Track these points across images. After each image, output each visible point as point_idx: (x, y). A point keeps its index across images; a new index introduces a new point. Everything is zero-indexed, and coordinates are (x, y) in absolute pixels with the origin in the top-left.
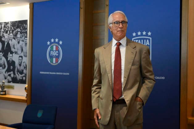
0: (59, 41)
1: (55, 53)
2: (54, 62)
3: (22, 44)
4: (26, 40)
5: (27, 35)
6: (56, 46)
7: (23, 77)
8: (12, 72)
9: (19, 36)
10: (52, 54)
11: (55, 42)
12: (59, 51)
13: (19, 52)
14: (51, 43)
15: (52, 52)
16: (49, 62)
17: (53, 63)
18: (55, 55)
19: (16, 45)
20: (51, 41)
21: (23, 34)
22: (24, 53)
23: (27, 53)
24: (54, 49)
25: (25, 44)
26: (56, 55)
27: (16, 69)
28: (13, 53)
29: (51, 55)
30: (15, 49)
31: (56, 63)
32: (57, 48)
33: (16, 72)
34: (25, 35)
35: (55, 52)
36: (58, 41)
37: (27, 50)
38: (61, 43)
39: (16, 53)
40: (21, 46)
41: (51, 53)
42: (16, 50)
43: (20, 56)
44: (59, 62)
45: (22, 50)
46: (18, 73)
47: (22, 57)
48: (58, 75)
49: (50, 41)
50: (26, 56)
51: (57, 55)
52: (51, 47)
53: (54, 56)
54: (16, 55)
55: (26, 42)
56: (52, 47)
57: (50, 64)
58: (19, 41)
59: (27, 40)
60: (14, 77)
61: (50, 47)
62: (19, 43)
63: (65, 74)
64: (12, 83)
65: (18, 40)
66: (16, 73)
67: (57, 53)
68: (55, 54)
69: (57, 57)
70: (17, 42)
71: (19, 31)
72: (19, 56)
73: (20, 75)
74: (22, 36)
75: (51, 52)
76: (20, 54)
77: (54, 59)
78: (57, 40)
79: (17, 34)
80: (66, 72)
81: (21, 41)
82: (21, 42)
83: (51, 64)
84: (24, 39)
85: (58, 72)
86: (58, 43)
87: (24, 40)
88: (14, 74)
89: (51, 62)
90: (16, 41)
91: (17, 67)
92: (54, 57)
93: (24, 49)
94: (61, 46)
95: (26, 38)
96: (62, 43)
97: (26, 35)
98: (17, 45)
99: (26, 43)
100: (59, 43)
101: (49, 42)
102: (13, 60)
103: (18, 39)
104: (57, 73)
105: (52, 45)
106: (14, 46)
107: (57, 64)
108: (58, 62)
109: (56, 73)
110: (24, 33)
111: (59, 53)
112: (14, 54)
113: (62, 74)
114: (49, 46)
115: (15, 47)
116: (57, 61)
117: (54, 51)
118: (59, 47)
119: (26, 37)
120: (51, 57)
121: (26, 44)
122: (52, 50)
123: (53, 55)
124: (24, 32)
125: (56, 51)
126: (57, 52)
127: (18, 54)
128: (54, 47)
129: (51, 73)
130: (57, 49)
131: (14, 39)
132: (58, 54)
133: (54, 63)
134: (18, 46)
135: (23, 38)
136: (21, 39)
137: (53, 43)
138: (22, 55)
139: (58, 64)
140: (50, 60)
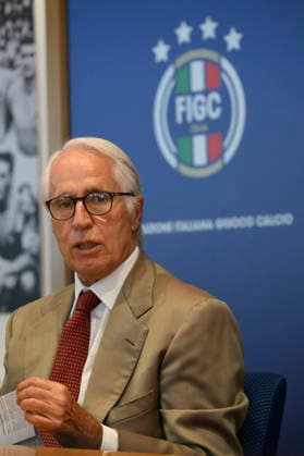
0: (221, 32)
1: (200, 103)
2: (200, 156)
3: (9, 84)
4: (28, 61)
5: (32, 28)
6: (207, 62)
7: (18, 274)
10: (184, 114)
11: (197, 40)
14: (176, 50)
15: (184, 104)
16: (172, 160)
17: (191, 165)
18: (200, 118)
20: (175, 37)
21: (9, 25)
22: (18, 132)
23: (35, 131)
24: (198, 82)
25: (22, 79)
26: (207, 118)
29: (179, 119)
31: (210, 161)
32: (213, 72)
34: (20, 30)
35: (200, 98)
36: (217, 31)
37: (36, 116)
38: (233, 40)
41: (180, 109)
44: (228, 156)
45: (9, 119)
47: (7, 158)
49: (171, 39)
50: (31, 151)
51: (215, 115)
52: (177, 71)
53: (195, 122)
55: (26, 68)
56: (183, 73)
59: (32, 55)
61: (170, 72)
63: (267, 221)
67: (215, 105)
68: (200, 108)
69: (217, 129)
73: (6, 267)
74: (7, 38)
75: (180, 100)
77: (200, 144)
78: (209, 29)
80: (271, 212)
81: (2, 66)
83: (184, 170)
84: (18, 50)
85: (226, 214)
86: (218, 44)
87: (19, 61)
89: (180, 160)
92: (195, 128)
93: (18, 112)
94: (233, 57)
95: (26, 49)
96: (242, 42)
97: (25, 30)
99: (29, 74)
100: (225, 44)
101: (166, 43)
104: (223, 224)
105: (181, 61)
107: (217, 167)
108: (222, 156)
109: (214, 220)
110: (14, 17)
111: (226, 105)
113: (247, 222)
114: (163, 66)
116: (214, 152)
117: (193, 94)
119: (29, 40)
120: (182, 132)
121: (29, 81)
122: (182, 89)
123: (189, 119)
124: (13, 11)
125: (206, 93)
126: (215, 96)
129: (183, 226)
130: (214, 82)
132: (219, 111)
135: (12, 47)
136: (1, 57)
137: (185, 47)
138: (10, 144)
140: (174, 149)
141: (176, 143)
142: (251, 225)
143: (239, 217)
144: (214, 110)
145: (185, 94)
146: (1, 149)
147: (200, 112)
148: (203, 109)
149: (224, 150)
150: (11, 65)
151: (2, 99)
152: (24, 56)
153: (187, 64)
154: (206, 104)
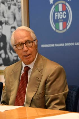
1: (61, 14)
2: (61, 28)
3: (15, 10)
4: (19, 4)
6: (63, 4)
7: (17, 56)
8: (2, 51)
10: (57, 17)
13: (11, 21)
15: (57, 14)
16: (54, 29)
17: (59, 30)
18: (61, 18)
19: (5, 12)
22: (17, 21)
23: (21, 21)
24: (60, 9)
25: (17, 9)
26: (63, 18)
27: (8, 46)
28: (3, 23)
29: (56, 18)
30: (4, 17)
31: (63, 29)
33: (9, 50)
35: (61, 13)
37: (21, 18)
39: (7, 23)
40: (12, 12)
41: (56, 16)
42: (6, 19)
43: (12, 28)
44: (68, 27)
45: (15, 18)
46: (11, 51)
47: (14, 28)
48: (67, 46)
53: (60, 19)
54: (7, 26)
55: (19, 5)
56: (57, 7)
57: (55, 32)
58: (9, 5)
59: (20, 2)
60: (5, 58)
61: (54, 6)
62: (9, 8)
63: (77, 44)
64: (3, 66)
65: (8, 4)
66: (8, 51)
67: (65, 15)
70: (7, 8)
72: (10, 27)
73: (14, 55)
75: (56, 13)
76: (11, 24)
81: (13, 5)
82: (13, 7)
83: (57, 31)
85: (67, 42)
87: (17, 4)
88: (6, 53)
89: (56, 29)
90: (6, 6)
91: (9, 43)
93: (17, 16)
99: (19, 7)
102: (4, 33)
103: (9, 2)
104: (66, 44)
106: (3, 13)
107: (65, 30)
111: (67, 15)
112: (4, 25)
113: (73, 44)
114: (52, 5)
115: (5, 15)
116: (65, 27)
117: (59, 12)
118: (67, 4)
120: (56, 21)
121: (20, 8)
123: (58, 18)
125: (62, 12)
126: (65, 12)
127: (9, 25)
129: (57, 45)
130: (64, 9)
132: (65, 16)
133: (61, 30)
134: (8, 14)
136: (13, 2)
138: (15, 24)
139: (67, 30)
140: (55, 26)
141: (55, 24)
142: (73, 45)
143: (71, 43)
144: (64, 16)
145: (57, 12)
146: (13, 25)
147: (61, 17)
148: (62, 16)
149: (67, 26)
150: (15, 5)
151: (13, 13)
152: (18, 2)
153: (58, 4)
154: (62, 15)
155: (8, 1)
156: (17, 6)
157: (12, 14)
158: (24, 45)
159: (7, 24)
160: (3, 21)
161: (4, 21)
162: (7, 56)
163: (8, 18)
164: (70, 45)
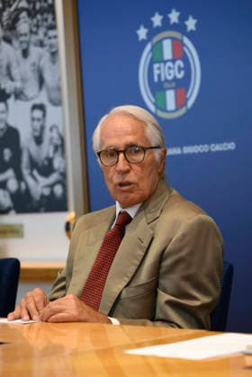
0: (183, 18)
1: (169, 68)
4: (53, 41)
5: (54, 19)
6: (173, 39)
7: (52, 186)
8: (10, 173)
9: (24, 26)
10: (159, 76)
11: (166, 25)
12: (186, 60)
13: (31, 89)
14: (153, 33)
15: (159, 69)
16: (152, 108)
18: (170, 78)
19: (14, 65)
20: (152, 23)
21: (39, 17)
22: (48, 90)
23: (59, 89)
28: (8, 96)
29: (156, 79)
30: (12, 79)
31: (178, 108)
32: (178, 46)
33: (27, 168)
34: (46, 20)
35: (169, 64)
36: (180, 18)
37: (60, 79)
38: (191, 24)
39: (19, 95)
40: (34, 65)
41: (156, 72)
42: (18, 84)
43: (35, 107)
44: (190, 103)
45: (41, 81)
46: (35, 172)
48: (188, 154)
49: (149, 25)
50: (57, 102)
51: (180, 76)
52: (153, 46)
53: (166, 80)
54: (19, 102)
55: (51, 46)
56: (158, 48)
58: (25, 46)
59: (55, 37)
61: (149, 47)
62: (25, 53)
63: (217, 148)
64: (13, 212)
65: (21, 42)
66: (26, 172)
67: (180, 69)
68: (170, 71)
69: (182, 85)
70: (19, 53)
71: (24, 9)
73: (43, 181)
74: (38, 26)
75: (156, 66)
76: (32, 98)
77: (170, 96)
78: (174, 17)
79: (16, 20)
80: (220, 141)
81: (36, 45)
83: (161, 114)
84: (46, 34)
85: (189, 143)
86: (180, 27)
87: (46, 41)
88: (20, 177)
89: (157, 107)
90: (16, 49)
91: (29, 151)
92: (167, 85)
93: (47, 76)
94: (191, 35)
95: (51, 33)
96: (197, 25)
97: (50, 20)
98: (18, 62)
99: (54, 50)
100: (185, 27)
101: (145, 27)
102: (12, 123)
103: (23, 38)
104: (188, 150)
105: (156, 39)
106: (8, 68)
107: (183, 111)
108: (186, 104)
109: (182, 148)
110: (42, 11)
111: (187, 68)
112: (11, 101)
113: (203, 148)
114: (144, 43)
115: (15, 72)
117: (165, 62)
118: (186, 41)
119: (53, 27)
121: (54, 54)
122: (157, 58)
123: (163, 79)
124: (41, 7)
125: (173, 61)
126: (180, 63)
127: (27, 99)
128: (167, 45)
131: (8, 40)
132: (182, 72)
135: (41, 32)
136: (34, 38)
137: (159, 30)
138: (42, 98)
140: (153, 100)
141: (154, 96)
142: (207, 151)
143: (198, 145)
144: (179, 72)
145: (159, 62)
146: (37, 101)
147: (170, 74)
148: (172, 72)
149: (187, 100)
150: (41, 44)
151: (36, 67)
152: (50, 38)
153: (160, 41)
154: (174, 69)
155: (21, 35)
156: (47, 48)
157: (33, 71)
158: (121, 155)
159: (21, 99)
160: (8, 91)
161: (13, 90)
162: (23, 186)
163: (24, 80)
164: (196, 151)
